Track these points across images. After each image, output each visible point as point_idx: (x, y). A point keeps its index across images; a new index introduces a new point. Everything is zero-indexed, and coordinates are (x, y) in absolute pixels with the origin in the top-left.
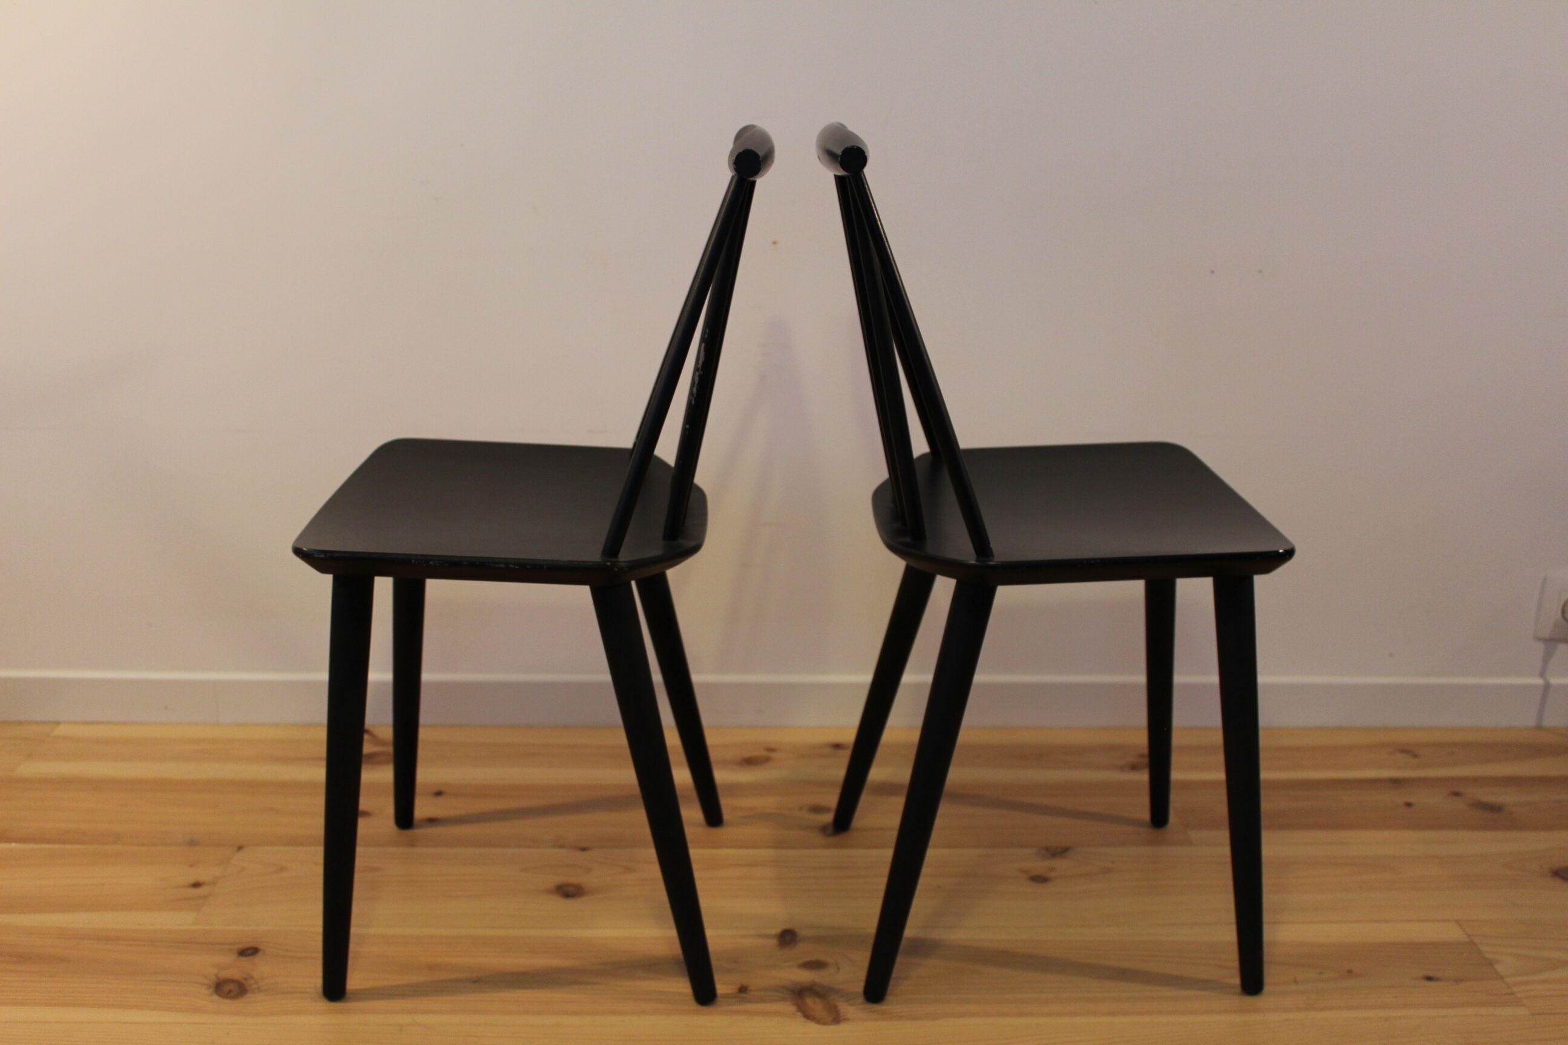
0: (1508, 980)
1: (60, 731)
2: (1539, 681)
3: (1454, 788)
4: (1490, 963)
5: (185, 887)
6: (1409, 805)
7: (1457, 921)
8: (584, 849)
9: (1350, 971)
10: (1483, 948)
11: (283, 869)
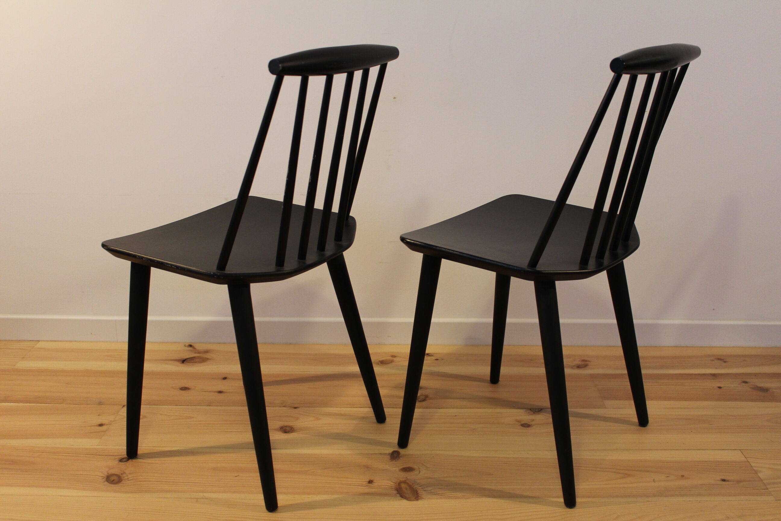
0: (765, 482)
1: (39, 345)
3: (744, 379)
4: (756, 472)
5: (97, 426)
6: (720, 388)
7: (740, 450)
8: (295, 408)
9: (683, 476)
10: (753, 464)
11: (144, 417)
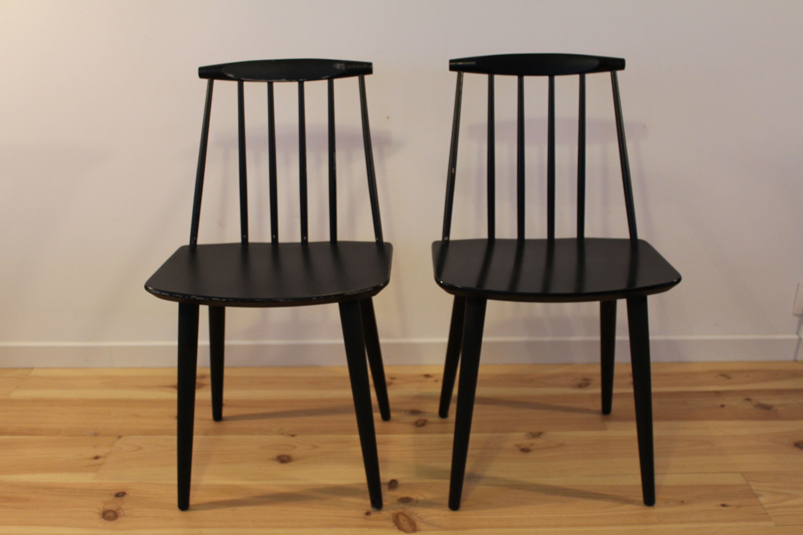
0: (765, 506)
1: (33, 373)
2: (795, 337)
3: (747, 396)
4: (757, 496)
5: (91, 459)
6: (723, 406)
7: (741, 473)
8: (293, 436)
9: (682, 501)
10: (754, 488)
11: (140, 448)
